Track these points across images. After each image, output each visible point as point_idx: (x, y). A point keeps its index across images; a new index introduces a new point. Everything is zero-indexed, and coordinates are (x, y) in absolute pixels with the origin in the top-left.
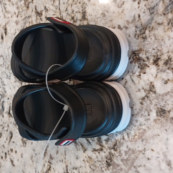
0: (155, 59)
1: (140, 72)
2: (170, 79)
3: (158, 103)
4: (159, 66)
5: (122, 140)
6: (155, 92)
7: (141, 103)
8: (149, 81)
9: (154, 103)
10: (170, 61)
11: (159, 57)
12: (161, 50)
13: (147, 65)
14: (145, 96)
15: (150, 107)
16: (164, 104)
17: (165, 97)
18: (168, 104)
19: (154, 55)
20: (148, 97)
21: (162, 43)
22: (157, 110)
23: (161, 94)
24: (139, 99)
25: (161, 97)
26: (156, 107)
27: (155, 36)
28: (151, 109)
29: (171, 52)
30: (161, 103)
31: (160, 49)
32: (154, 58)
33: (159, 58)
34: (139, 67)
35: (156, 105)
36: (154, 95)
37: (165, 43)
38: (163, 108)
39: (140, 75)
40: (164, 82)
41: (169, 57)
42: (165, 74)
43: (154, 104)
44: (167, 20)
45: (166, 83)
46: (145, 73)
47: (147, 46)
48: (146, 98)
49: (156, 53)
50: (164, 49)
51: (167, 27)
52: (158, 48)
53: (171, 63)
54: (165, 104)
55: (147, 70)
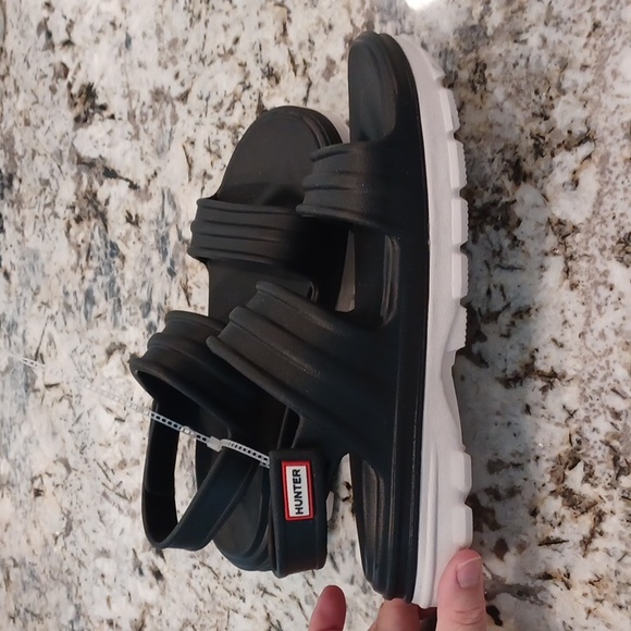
0: (511, 172)
1: (509, 233)
2: (576, 166)
3: (603, 241)
4: (531, 174)
5: (617, 422)
6: (575, 229)
7: (573, 286)
8: (541, 225)
9: (594, 251)
10: (541, 140)
11: (514, 160)
12: (506, 146)
13: (507, 203)
14: (566, 263)
15: (597, 269)
16: (616, 226)
17: (602, 208)
18: (622, 215)
19: (502, 169)
20: (571, 257)
21: (496, 130)
22: (616, 254)
23: (588, 215)
24: (560, 286)
25: (595, 221)
26: (606, 253)
27: (473, 138)
28: (602, 269)
29: (526, 123)
30: (607, 230)
31: (502, 145)
32: (507, 175)
33: (518, 161)
34: (497, 228)
35: (602, 250)
36: (578, 237)
37: (500, 125)
38: (622, 234)
39: (515, 239)
40: (570, 187)
41: (532, 138)
42: (557, 171)
43: (596, 253)
44: (466, 87)
45: (576, 183)
46: (519, 222)
47: (474, 173)
48: (570, 264)
49: (503, 160)
50: (509, 136)
51: (477, 98)
52: (498, 149)
53: (547, 139)
54: (616, 221)
55: (518, 210)
